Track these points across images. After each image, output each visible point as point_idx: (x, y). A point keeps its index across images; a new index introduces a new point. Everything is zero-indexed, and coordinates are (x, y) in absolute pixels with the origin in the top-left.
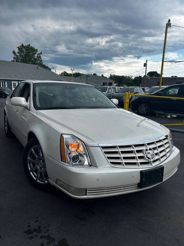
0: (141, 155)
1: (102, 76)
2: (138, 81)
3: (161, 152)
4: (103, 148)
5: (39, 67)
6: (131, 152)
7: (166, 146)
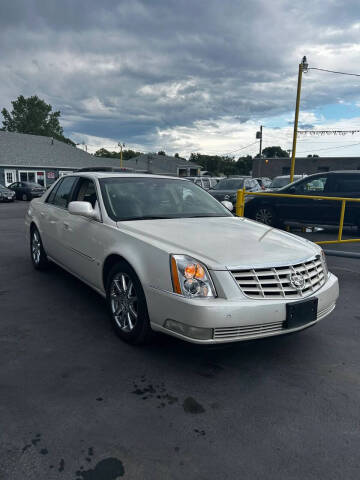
0: (285, 281)
1: (177, 155)
2: (245, 166)
3: (312, 278)
4: (233, 272)
5: (55, 141)
6: (272, 277)
7: (319, 270)
